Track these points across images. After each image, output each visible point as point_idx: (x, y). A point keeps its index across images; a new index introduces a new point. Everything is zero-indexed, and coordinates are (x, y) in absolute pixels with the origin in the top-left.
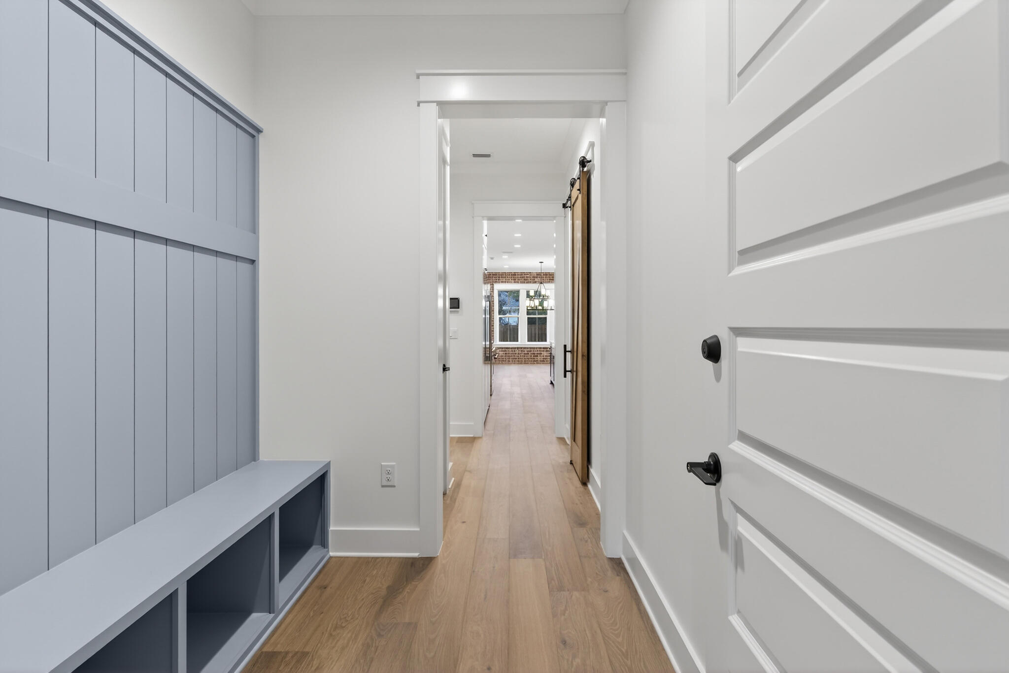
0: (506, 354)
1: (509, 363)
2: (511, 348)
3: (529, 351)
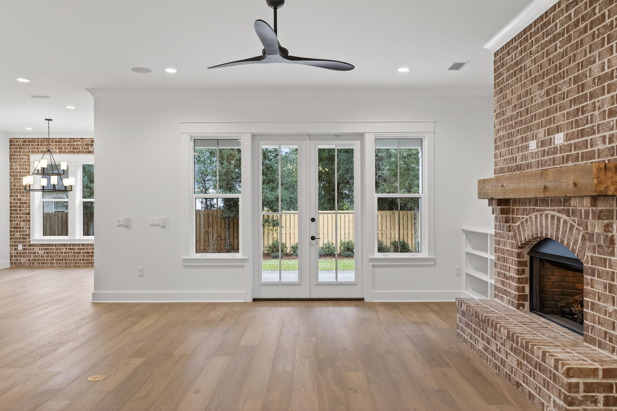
0: (47, 253)
1: (52, 266)
2: (55, 245)
3: (81, 249)
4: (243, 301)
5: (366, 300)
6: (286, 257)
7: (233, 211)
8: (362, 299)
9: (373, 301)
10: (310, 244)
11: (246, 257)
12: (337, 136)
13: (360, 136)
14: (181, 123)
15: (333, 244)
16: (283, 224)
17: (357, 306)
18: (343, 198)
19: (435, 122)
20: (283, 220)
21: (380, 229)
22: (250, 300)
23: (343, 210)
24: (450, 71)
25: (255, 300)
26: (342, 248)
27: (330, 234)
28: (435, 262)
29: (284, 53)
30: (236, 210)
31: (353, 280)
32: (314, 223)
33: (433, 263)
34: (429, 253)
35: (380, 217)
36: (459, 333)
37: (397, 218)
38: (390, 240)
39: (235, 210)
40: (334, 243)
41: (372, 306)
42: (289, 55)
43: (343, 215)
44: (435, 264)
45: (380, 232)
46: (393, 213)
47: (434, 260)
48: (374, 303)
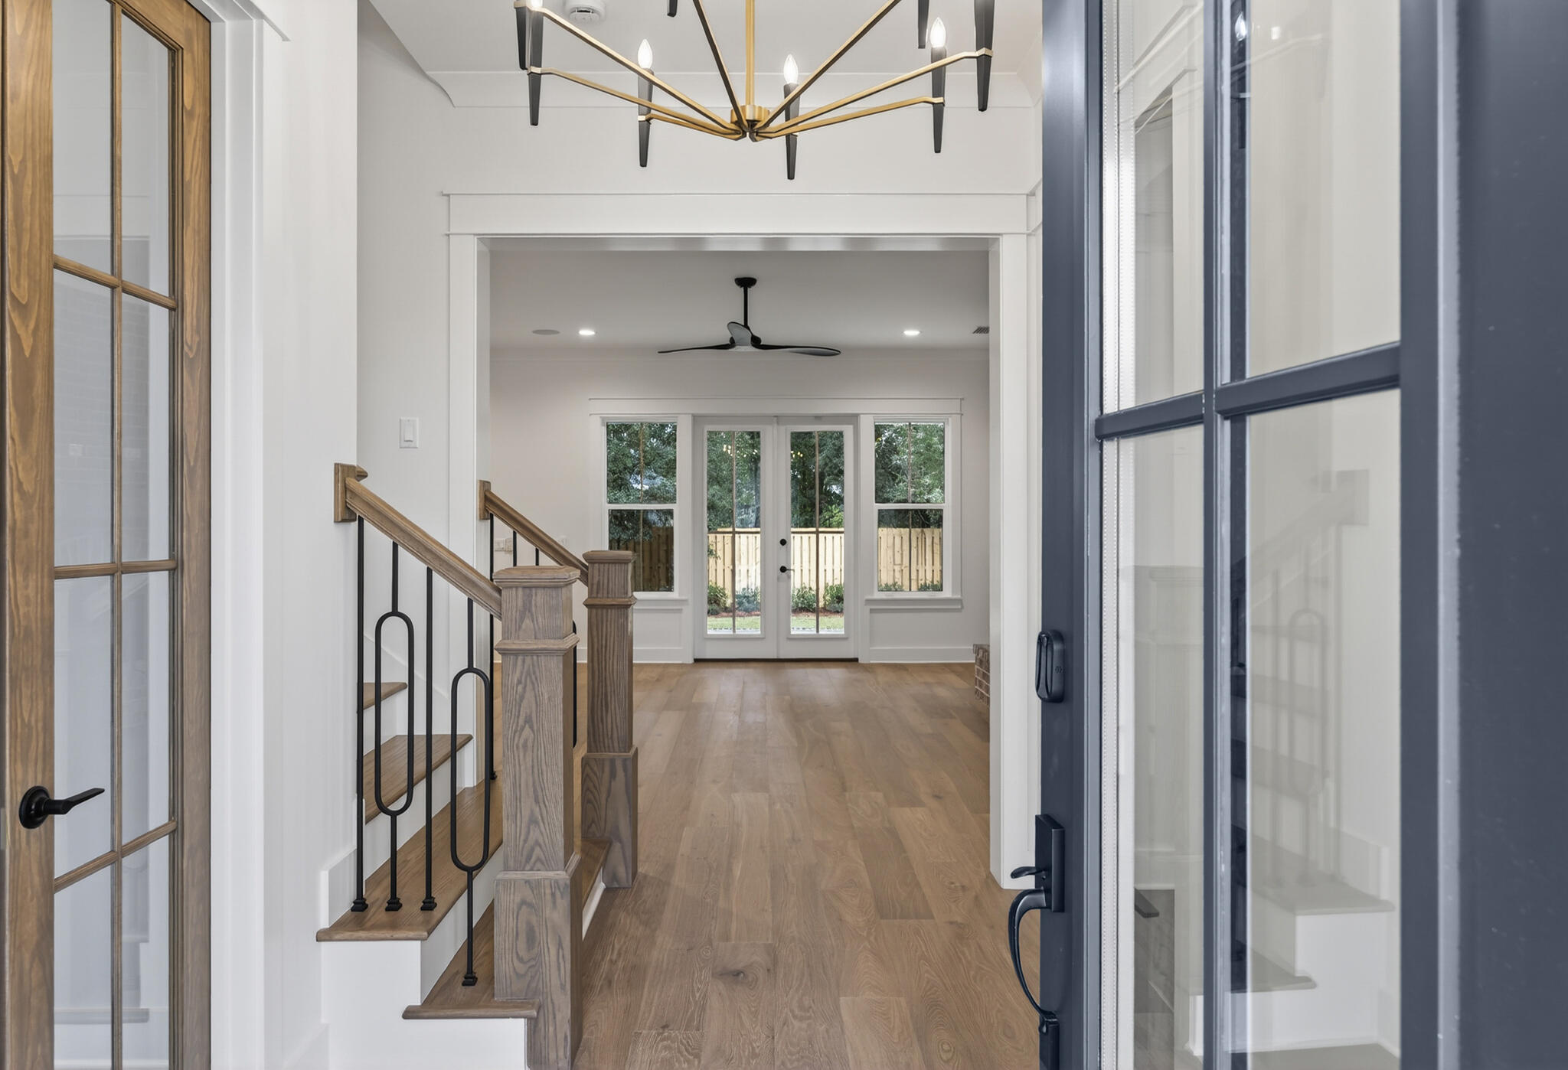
4: (680, 662)
5: (860, 662)
6: (725, 614)
7: (626, 528)
8: (856, 660)
9: (872, 662)
10: (778, 579)
11: (684, 598)
12: (818, 418)
13: (853, 419)
14: (590, 399)
15: (810, 589)
16: (720, 553)
17: (846, 667)
18: (831, 503)
19: (962, 399)
20: (720, 546)
21: (898, 561)
22: (691, 661)
23: (830, 526)
24: (976, 334)
25: (697, 661)
26: (828, 598)
27: (805, 572)
28: (962, 604)
29: (756, 342)
30: (633, 528)
31: (842, 632)
32: (785, 546)
33: (960, 607)
34: (953, 592)
35: (898, 541)
36: (977, 690)
37: (929, 542)
38: (915, 583)
39: (630, 527)
40: (814, 587)
41: (869, 668)
42: (762, 343)
43: (830, 536)
44: (962, 607)
45: (897, 568)
46: (922, 532)
47: (960, 601)
48: (872, 664)
